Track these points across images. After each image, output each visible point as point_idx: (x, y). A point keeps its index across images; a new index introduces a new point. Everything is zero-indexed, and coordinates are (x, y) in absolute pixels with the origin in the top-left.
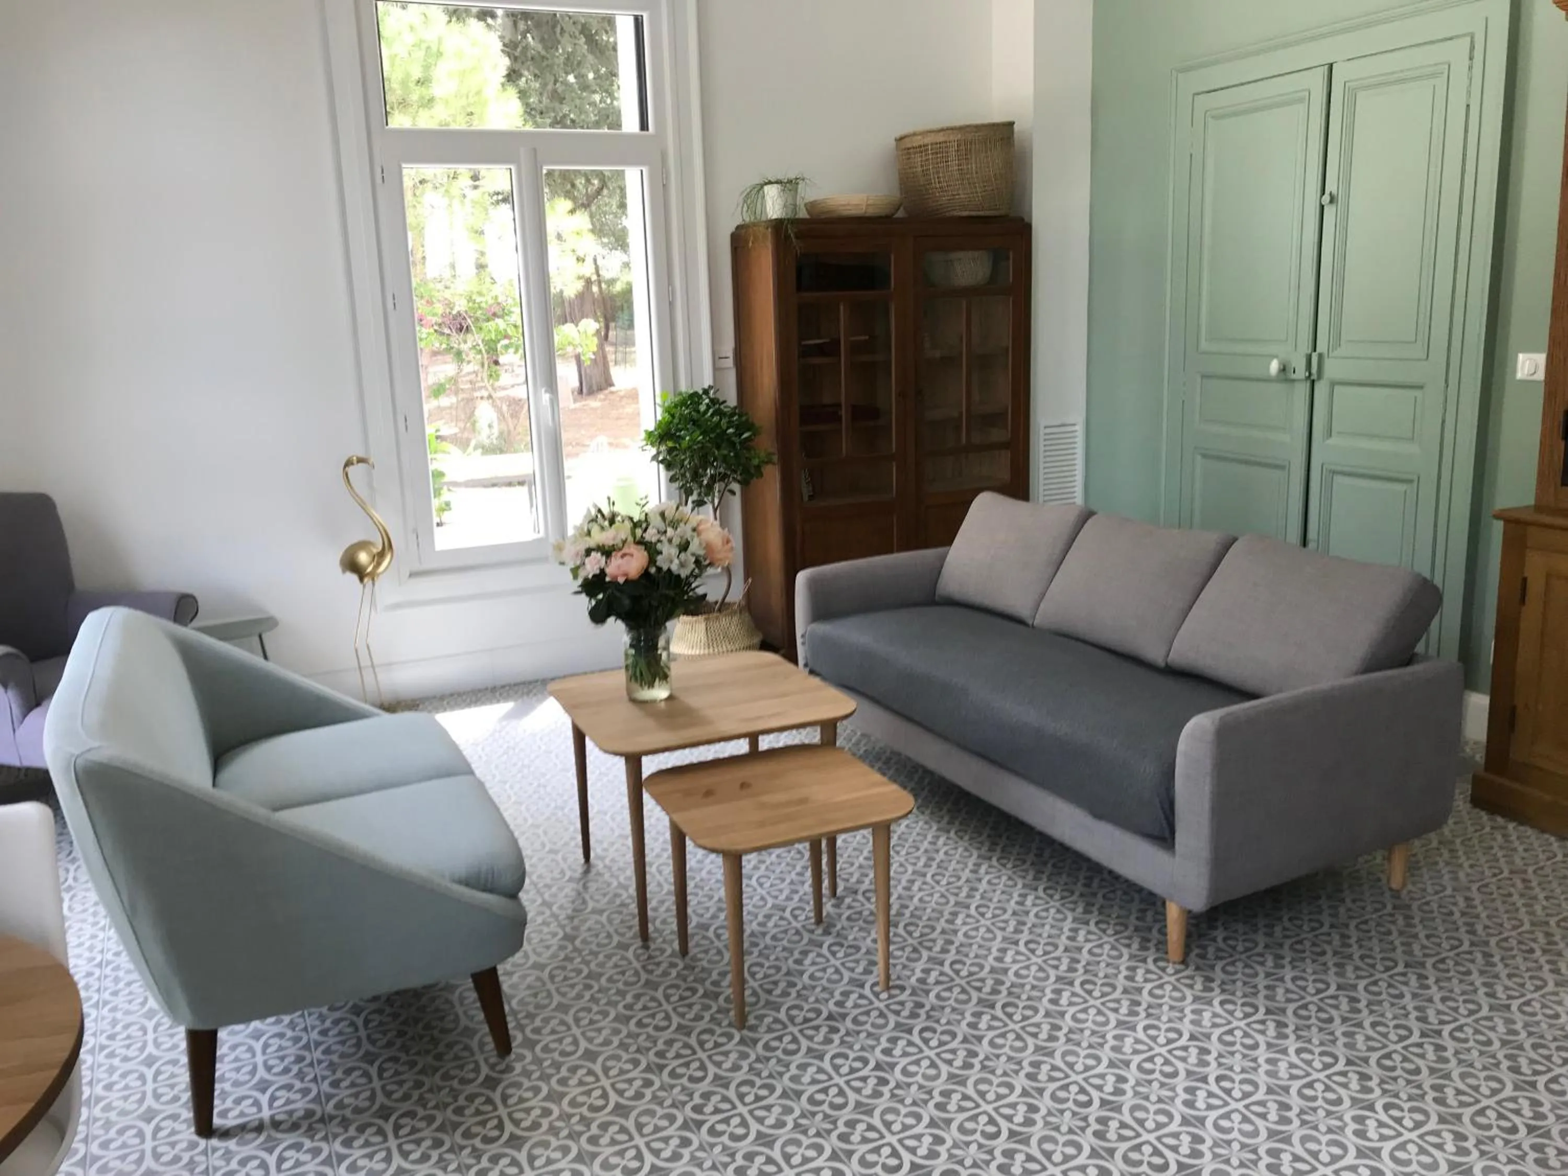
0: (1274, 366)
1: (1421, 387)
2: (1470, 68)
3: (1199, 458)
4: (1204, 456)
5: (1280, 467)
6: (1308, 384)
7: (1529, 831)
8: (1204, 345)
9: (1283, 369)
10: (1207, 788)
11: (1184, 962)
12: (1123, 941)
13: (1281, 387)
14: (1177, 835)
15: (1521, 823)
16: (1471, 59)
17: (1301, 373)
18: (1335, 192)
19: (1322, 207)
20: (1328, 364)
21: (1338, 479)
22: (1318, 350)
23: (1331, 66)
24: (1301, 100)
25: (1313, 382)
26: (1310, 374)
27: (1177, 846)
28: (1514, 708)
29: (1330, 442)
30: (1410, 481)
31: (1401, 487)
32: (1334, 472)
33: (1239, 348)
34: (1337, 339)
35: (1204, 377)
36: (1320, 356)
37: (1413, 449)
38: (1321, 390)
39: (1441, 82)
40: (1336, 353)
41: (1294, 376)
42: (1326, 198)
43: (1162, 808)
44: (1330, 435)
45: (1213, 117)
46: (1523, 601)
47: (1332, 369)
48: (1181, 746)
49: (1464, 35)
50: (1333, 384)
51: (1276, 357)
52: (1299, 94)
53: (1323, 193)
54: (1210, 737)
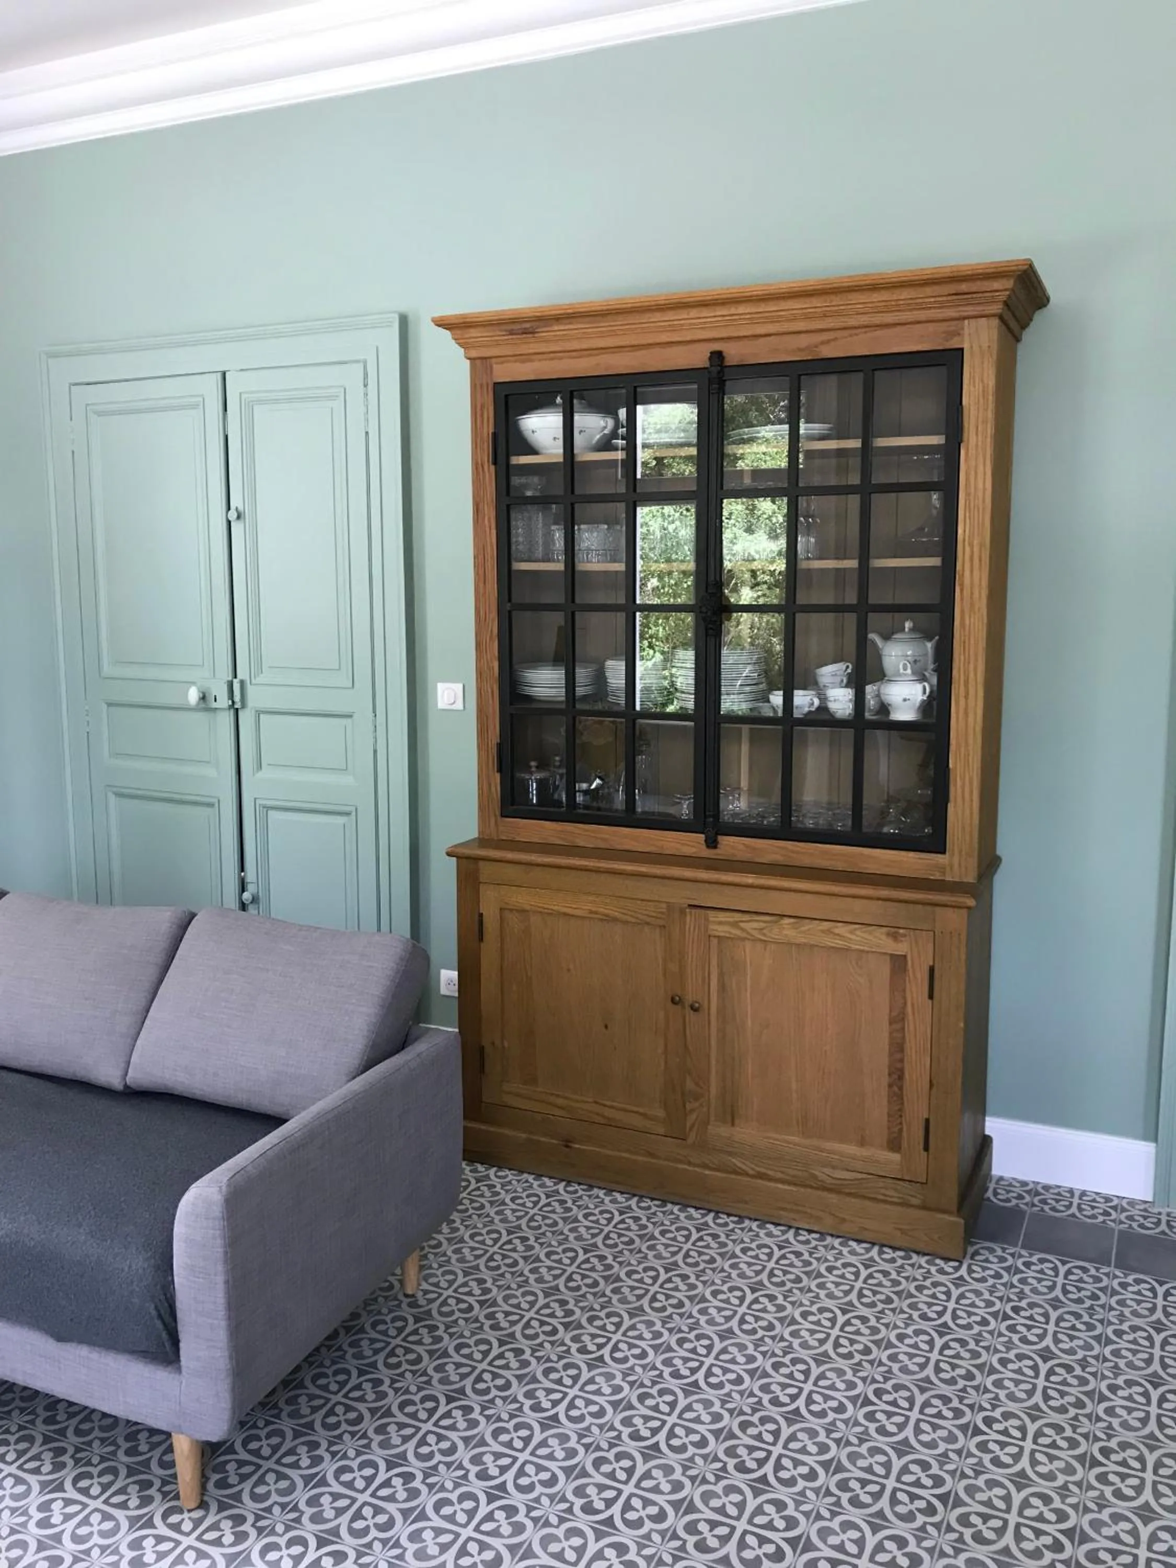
0: (193, 695)
1: (350, 716)
2: (366, 395)
3: (112, 799)
4: (119, 795)
5: (211, 805)
6: (232, 711)
7: (510, 1175)
8: (107, 669)
9: (203, 698)
10: (220, 1280)
11: (203, 1505)
12: (116, 1500)
13: (201, 716)
14: (182, 1345)
15: (500, 1168)
16: (365, 386)
17: (224, 702)
18: (241, 508)
19: (229, 523)
20: (250, 690)
21: (271, 813)
22: (240, 675)
23: (224, 374)
24: (194, 406)
25: (237, 709)
26: (233, 702)
27: (182, 1359)
28: (482, 1049)
29: (260, 775)
30: (348, 814)
31: (341, 820)
32: (268, 808)
33: (152, 673)
34: (258, 665)
35: (110, 705)
36: (242, 683)
37: (347, 780)
38: (246, 718)
39: (338, 405)
40: (260, 680)
41: (214, 705)
42: (232, 515)
43: (160, 1316)
44: (260, 767)
45: (95, 413)
46: (481, 939)
47: (257, 697)
48: (179, 1229)
49: (357, 361)
50: (259, 713)
51: (193, 683)
52: (193, 400)
53: (229, 508)
54: (217, 1210)
